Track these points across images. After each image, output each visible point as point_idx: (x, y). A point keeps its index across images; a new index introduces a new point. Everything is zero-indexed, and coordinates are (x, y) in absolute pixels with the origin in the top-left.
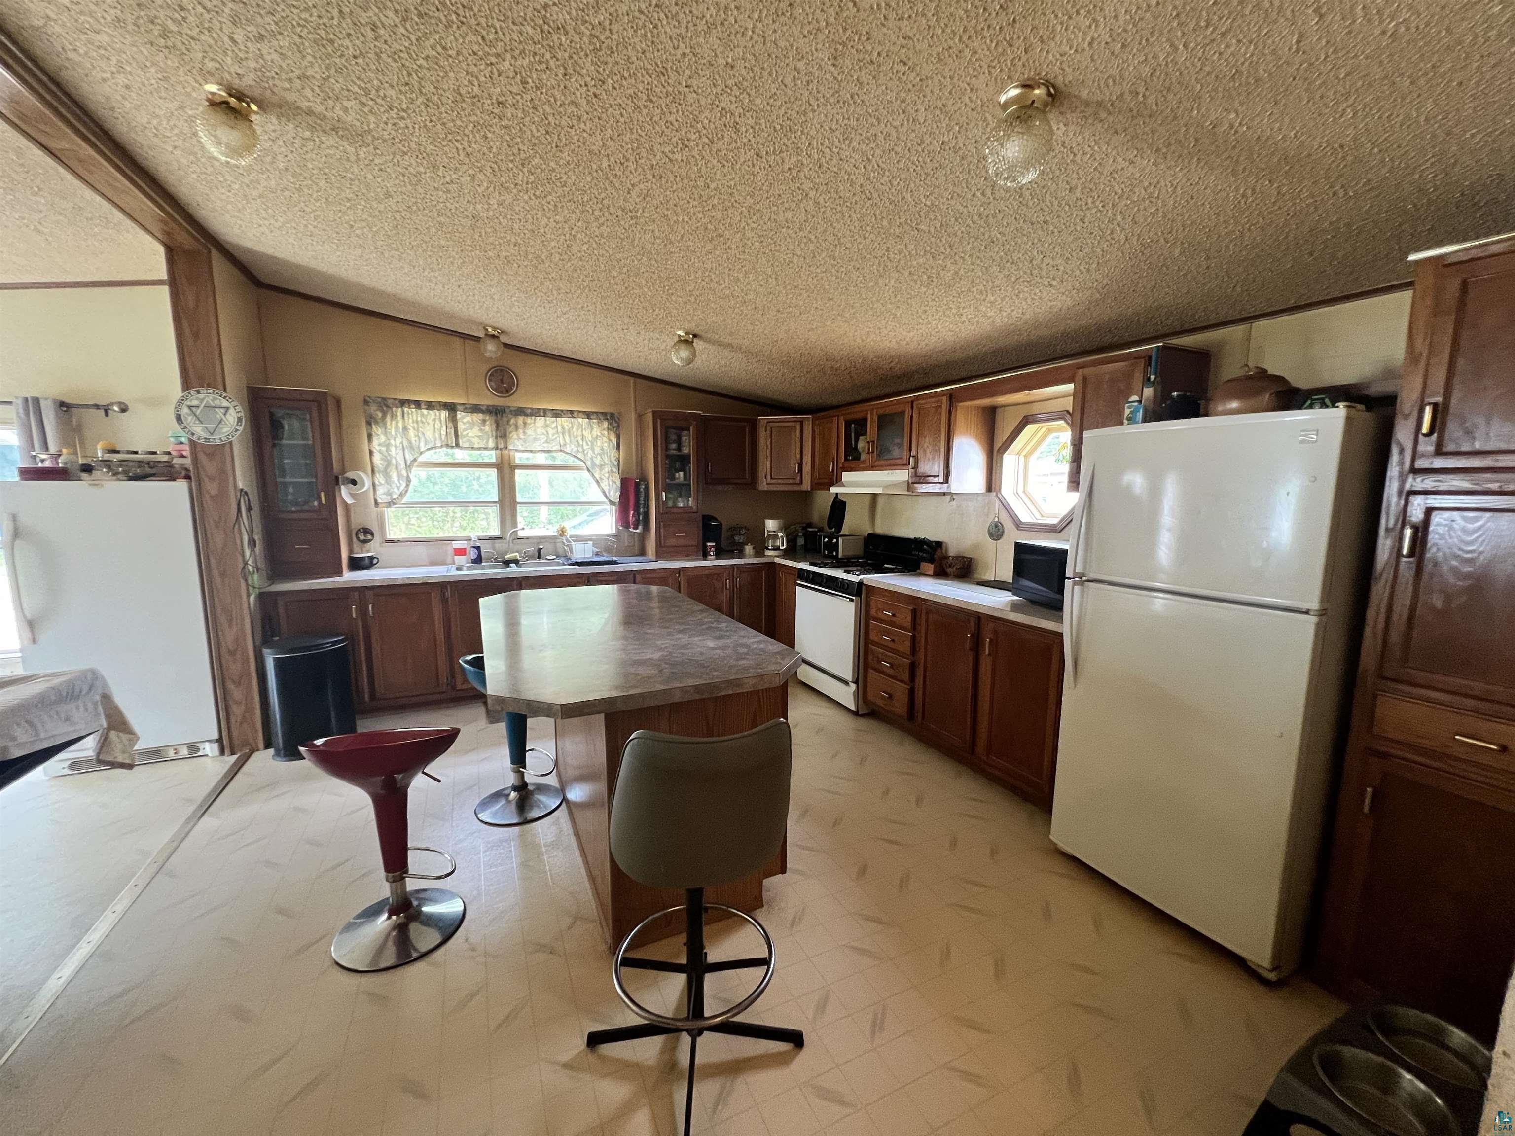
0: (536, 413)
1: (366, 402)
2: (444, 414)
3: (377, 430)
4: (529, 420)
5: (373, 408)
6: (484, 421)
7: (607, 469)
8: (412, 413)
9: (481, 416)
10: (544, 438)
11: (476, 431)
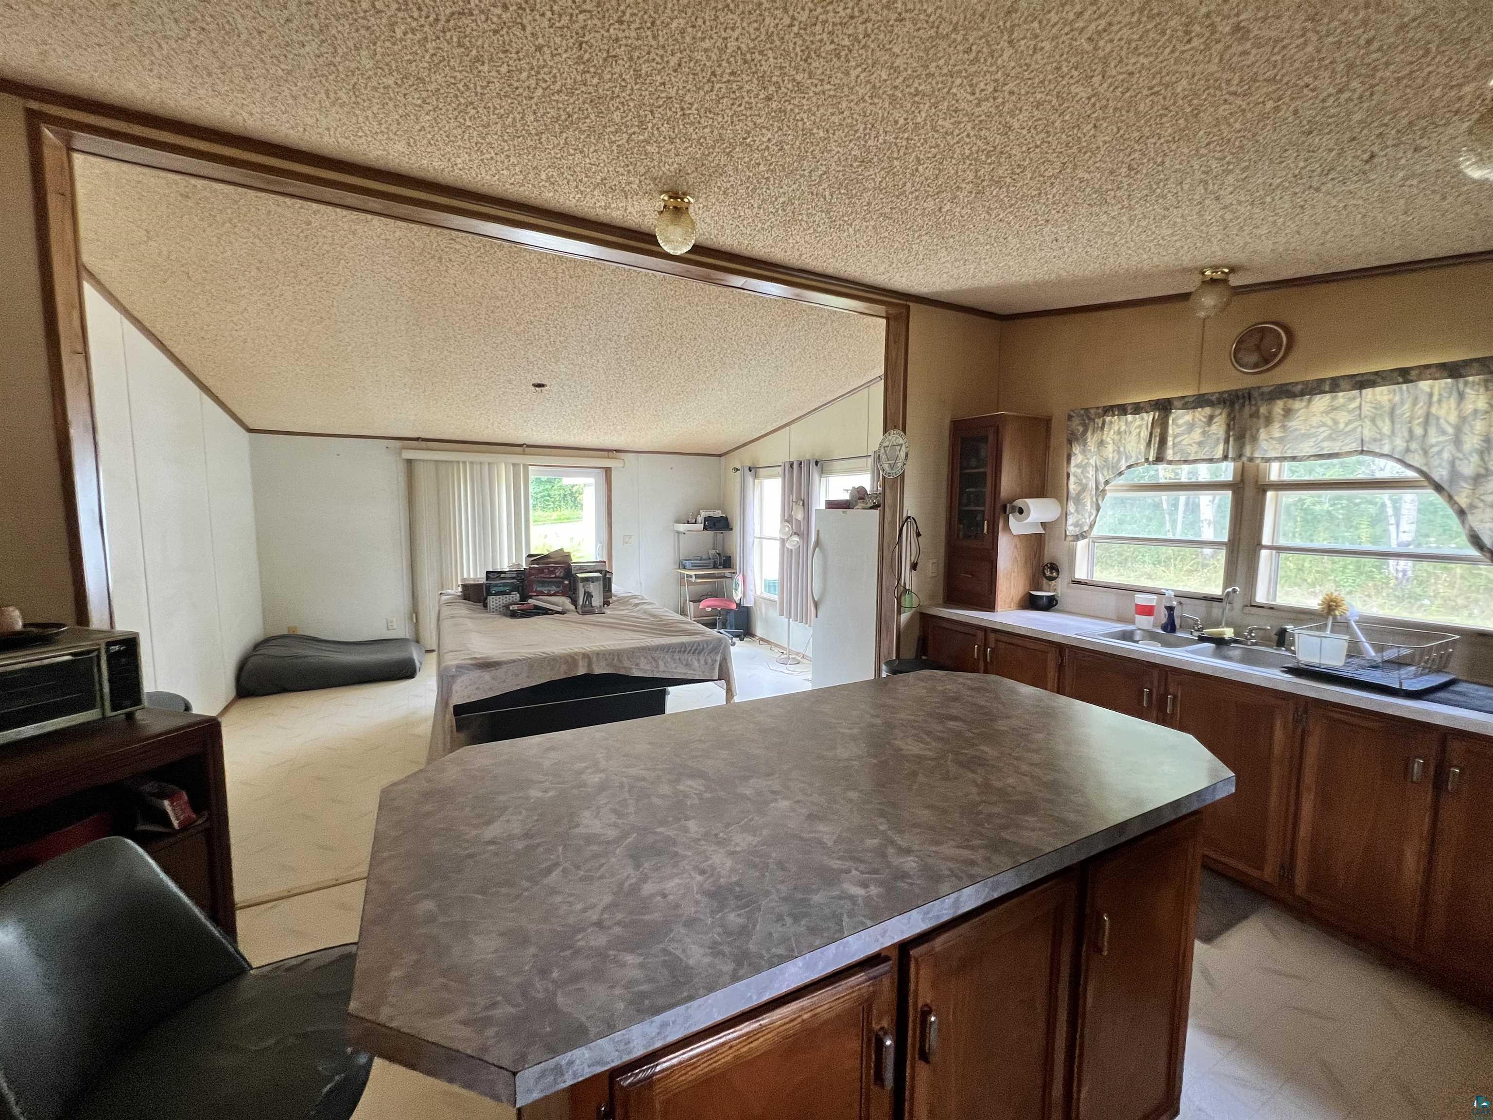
0: (1314, 389)
1: (1070, 417)
2: (1152, 417)
3: (1076, 449)
4: (1297, 404)
6: (1211, 418)
8: (1116, 422)
9: (1208, 410)
10: (1324, 432)
11: (1196, 434)
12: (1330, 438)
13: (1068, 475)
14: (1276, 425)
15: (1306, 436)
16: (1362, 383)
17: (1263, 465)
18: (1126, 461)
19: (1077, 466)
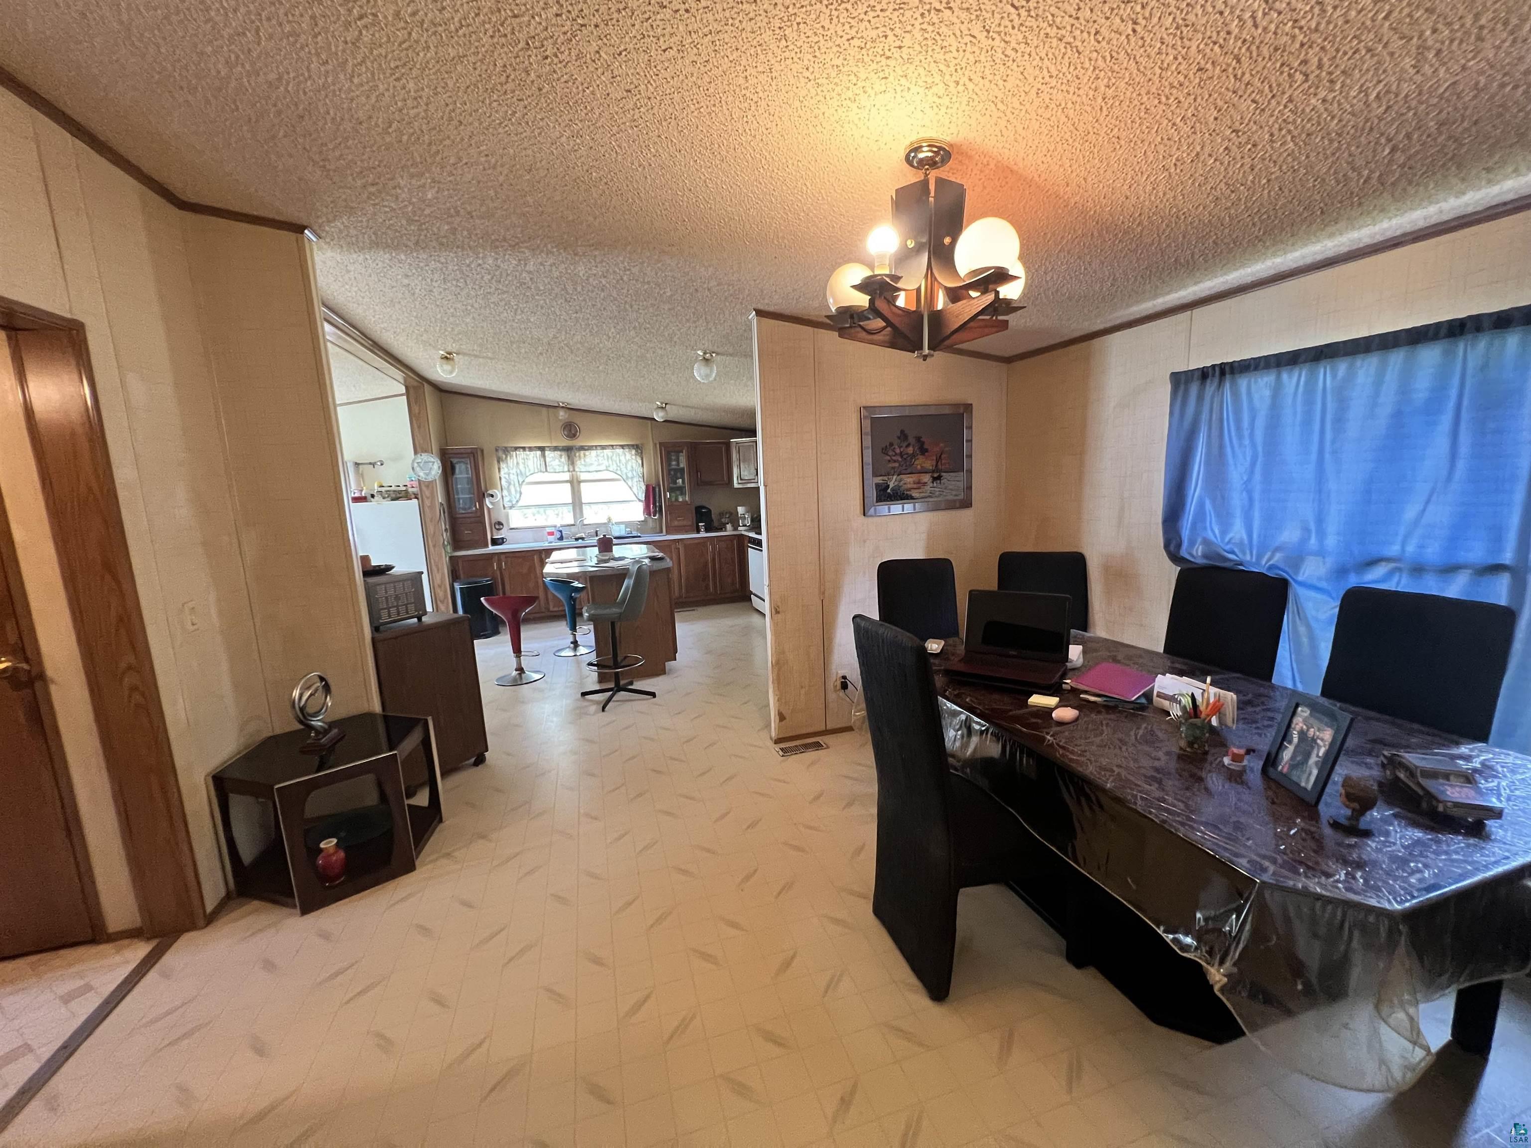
0: (590, 448)
1: (497, 450)
2: (539, 453)
3: (503, 465)
4: (587, 453)
5: (500, 454)
6: (561, 456)
7: (635, 480)
8: (520, 453)
9: (559, 453)
10: (596, 463)
11: (557, 462)
12: (597, 465)
13: (501, 477)
14: (582, 460)
15: (591, 464)
16: (603, 447)
17: (578, 473)
18: (529, 471)
19: (505, 473)
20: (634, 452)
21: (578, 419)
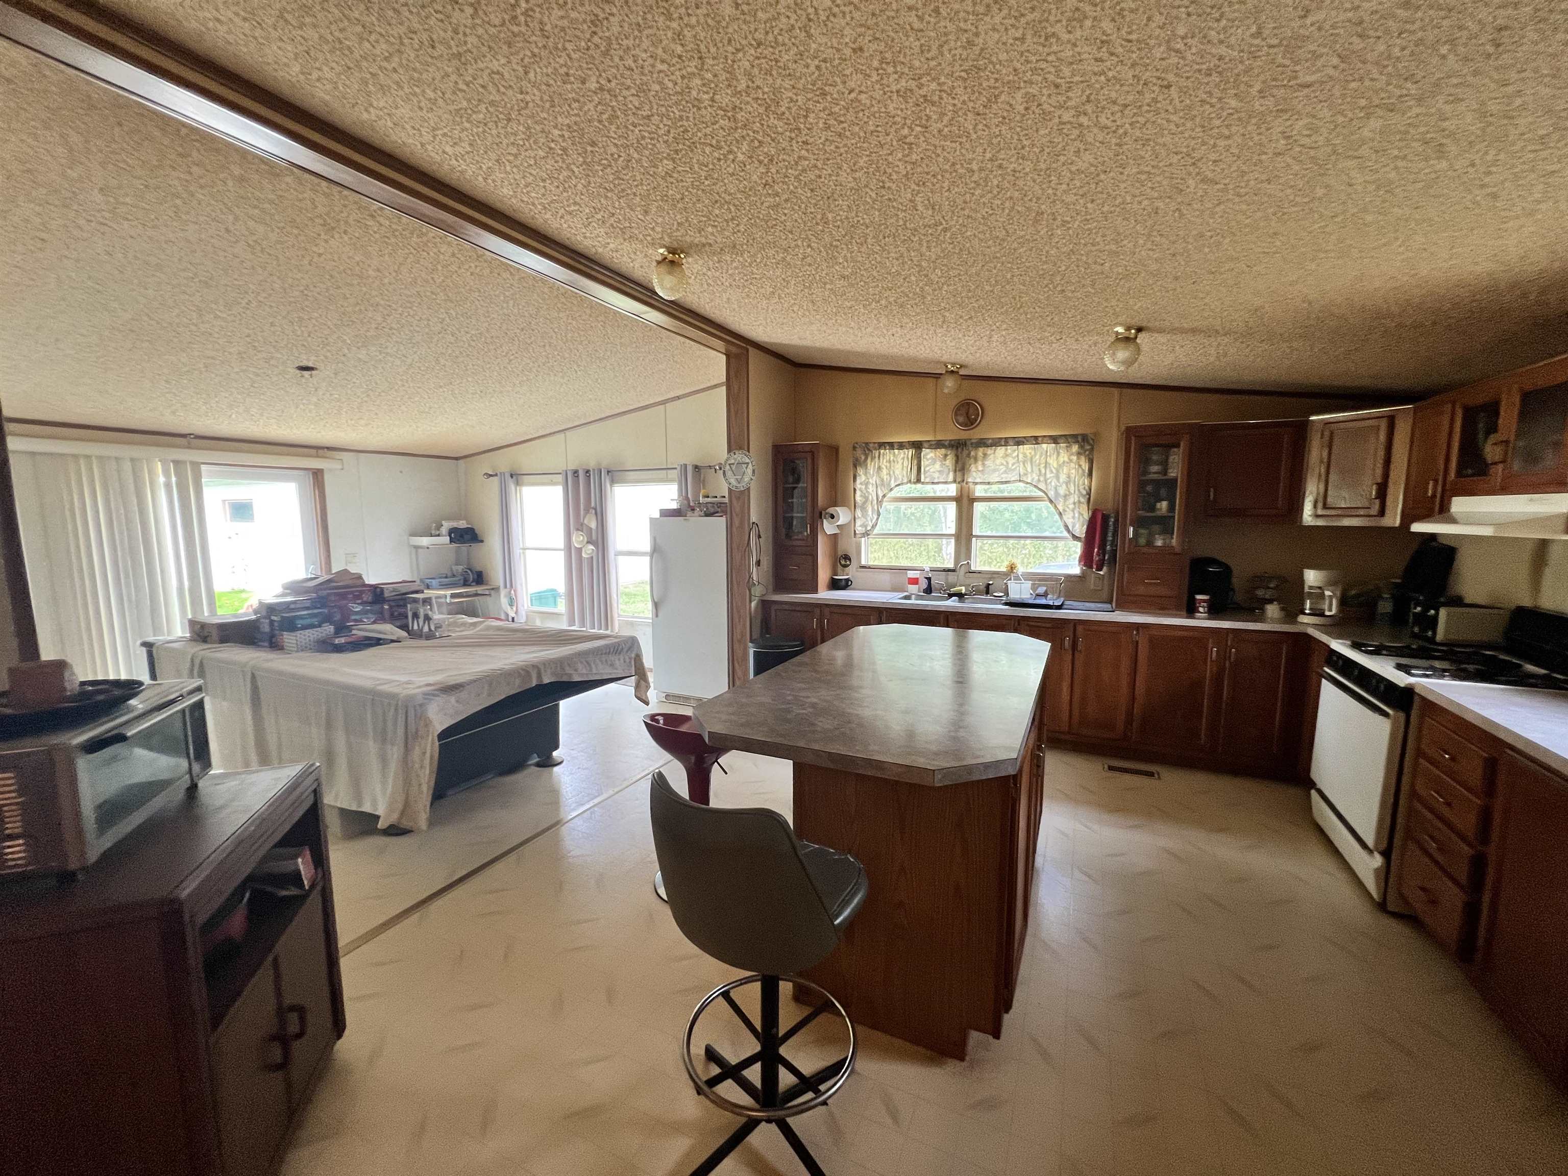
0: (997, 443)
1: (854, 448)
2: (910, 452)
3: (860, 471)
4: (989, 451)
5: (859, 452)
6: (946, 456)
7: (1074, 498)
8: (887, 454)
9: (943, 451)
10: (1003, 468)
11: (938, 466)
12: (1005, 472)
13: (855, 490)
14: (980, 463)
15: (994, 471)
16: (1019, 442)
17: (971, 486)
18: (895, 481)
19: (861, 484)
20: (1075, 448)
21: (981, 393)
